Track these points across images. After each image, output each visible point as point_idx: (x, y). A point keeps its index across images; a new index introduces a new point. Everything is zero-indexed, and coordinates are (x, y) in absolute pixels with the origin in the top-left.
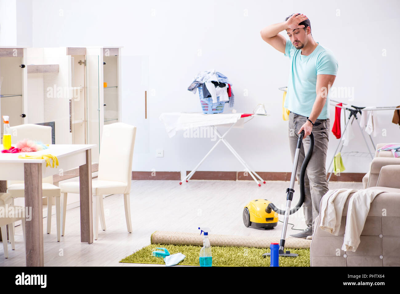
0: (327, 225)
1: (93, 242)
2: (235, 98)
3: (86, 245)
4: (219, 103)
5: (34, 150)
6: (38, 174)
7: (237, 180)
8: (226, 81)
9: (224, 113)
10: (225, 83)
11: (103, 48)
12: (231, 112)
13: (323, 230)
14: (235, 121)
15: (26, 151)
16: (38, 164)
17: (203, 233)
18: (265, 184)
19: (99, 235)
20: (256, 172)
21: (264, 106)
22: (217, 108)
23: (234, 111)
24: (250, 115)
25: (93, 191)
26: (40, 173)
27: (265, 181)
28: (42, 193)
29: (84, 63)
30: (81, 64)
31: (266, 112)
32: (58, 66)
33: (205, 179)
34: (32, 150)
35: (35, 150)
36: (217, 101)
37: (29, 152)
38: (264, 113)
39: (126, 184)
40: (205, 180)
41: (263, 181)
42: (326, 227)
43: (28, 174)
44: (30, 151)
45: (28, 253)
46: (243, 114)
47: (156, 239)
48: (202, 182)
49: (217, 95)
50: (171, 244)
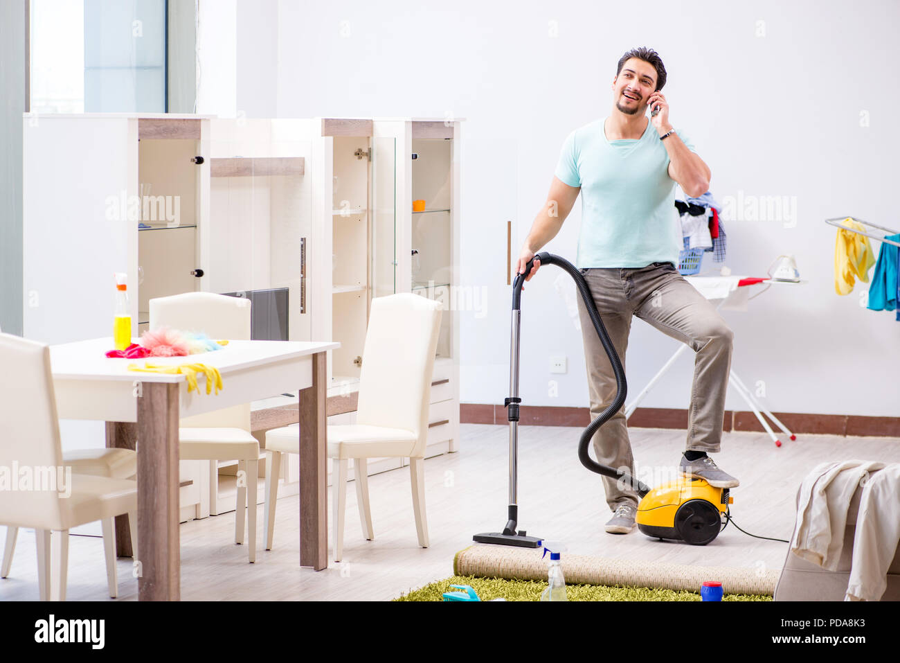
0: (807, 545)
1: (328, 567)
2: (729, 240)
3: (310, 573)
4: (690, 253)
5: (180, 352)
6: (169, 407)
7: (733, 431)
8: (707, 200)
9: (703, 276)
10: (705, 207)
11: (411, 120)
12: (718, 273)
13: (800, 558)
14: (726, 295)
15: (161, 355)
16: (168, 385)
17: (548, 554)
18: (793, 442)
19: (344, 550)
20: (775, 414)
21: (793, 261)
22: (684, 264)
23: (726, 270)
24: (760, 281)
25: (331, 449)
26: (173, 405)
27: (796, 435)
28: (177, 452)
29: (367, 154)
30: (360, 158)
31: (797, 275)
32: (303, 160)
33: (659, 427)
34: (175, 352)
35: (182, 352)
36: (685, 247)
37: (167, 356)
38: (791, 276)
39: (415, 435)
40: (661, 429)
41: (790, 434)
42: (806, 550)
43: (145, 408)
44: (170, 353)
45: (144, 589)
46: (744, 278)
47: (466, 565)
48: (650, 434)
49: (683, 232)
50: (498, 577)
